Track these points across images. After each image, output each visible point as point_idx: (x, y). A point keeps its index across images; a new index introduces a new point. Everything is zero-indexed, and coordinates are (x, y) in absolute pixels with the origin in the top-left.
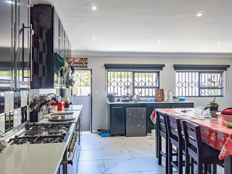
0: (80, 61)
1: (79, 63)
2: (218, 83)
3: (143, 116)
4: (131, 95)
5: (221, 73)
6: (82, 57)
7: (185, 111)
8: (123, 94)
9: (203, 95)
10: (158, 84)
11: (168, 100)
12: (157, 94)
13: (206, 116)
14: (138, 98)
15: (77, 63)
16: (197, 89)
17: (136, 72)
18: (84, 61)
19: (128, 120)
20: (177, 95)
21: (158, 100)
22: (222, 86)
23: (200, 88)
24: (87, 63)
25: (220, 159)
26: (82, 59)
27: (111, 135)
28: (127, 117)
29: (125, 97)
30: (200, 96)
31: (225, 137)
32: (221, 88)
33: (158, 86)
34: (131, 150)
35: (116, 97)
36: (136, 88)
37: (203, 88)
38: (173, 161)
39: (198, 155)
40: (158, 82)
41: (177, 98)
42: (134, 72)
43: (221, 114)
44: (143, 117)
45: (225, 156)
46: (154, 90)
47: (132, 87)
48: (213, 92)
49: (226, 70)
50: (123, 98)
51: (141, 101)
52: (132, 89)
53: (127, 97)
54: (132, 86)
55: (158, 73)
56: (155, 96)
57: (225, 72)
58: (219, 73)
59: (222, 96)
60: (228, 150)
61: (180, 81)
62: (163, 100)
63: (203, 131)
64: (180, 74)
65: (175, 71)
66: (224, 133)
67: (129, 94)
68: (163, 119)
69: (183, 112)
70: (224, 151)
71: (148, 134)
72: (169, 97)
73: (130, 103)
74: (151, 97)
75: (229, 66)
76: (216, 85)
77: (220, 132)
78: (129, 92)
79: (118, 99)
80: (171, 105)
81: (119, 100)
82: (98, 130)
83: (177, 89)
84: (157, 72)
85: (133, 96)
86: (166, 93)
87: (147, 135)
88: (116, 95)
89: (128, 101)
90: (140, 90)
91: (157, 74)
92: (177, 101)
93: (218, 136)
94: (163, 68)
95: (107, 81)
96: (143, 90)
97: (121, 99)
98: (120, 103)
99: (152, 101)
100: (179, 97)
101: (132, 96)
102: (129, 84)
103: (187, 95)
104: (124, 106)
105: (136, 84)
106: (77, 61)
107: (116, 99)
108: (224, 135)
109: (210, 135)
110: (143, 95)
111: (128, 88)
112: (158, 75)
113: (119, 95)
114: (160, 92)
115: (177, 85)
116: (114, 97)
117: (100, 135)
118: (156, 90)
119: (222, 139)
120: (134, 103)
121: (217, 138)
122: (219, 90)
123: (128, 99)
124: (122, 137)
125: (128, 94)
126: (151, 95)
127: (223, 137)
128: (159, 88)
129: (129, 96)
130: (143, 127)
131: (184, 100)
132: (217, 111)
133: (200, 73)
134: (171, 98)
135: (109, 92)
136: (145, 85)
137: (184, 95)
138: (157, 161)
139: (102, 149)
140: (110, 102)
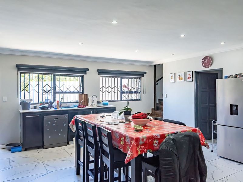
2: (137, 88)
3: (64, 123)
4: (50, 102)
5: (140, 79)
7: (104, 117)
8: (41, 100)
9: (125, 99)
10: (82, 89)
11: (92, 105)
12: (81, 99)
13: (120, 121)
14: (59, 104)
16: (119, 93)
17: (58, 75)
19: (46, 130)
20: (101, 100)
21: (81, 106)
22: (140, 91)
23: (122, 93)
25: (125, 163)
27: (24, 149)
28: (45, 126)
29: (43, 103)
30: (121, 100)
31: (131, 141)
32: (139, 93)
33: (82, 90)
34: (47, 164)
35: (32, 104)
36: (58, 93)
37: (124, 93)
38: (90, 169)
39: (109, 160)
40: (83, 87)
41: (101, 103)
42: (54, 75)
43: (131, 118)
44: (65, 125)
45: (130, 159)
46: (78, 95)
47: (52, 92)
48: (133, 96)
49: (143, 76)
50: (40, 105)
51: (63, 107)
52: (52, 94)
53: (46, 103)
54: (52, 90)
55: (82, 77)
56: (78, 101)
57: (142, 78)
58: (137, 78)
59: (140, 100)
60: (132, 153)
61: (104, 85)
62: (87, 105)
63: (115, 136)
64: (104, 78)
65: (99, 76)
66: (130, 137)
67: (49, 99)
68: (81, 126)
69: (101, 118)
70: (129, 154)
71: (70, 142)
72: (93, 102)
73: (49, 110)
74: (74, 102)
75: (146, 73)
76: (136, 90)
77: (127, 137)
78: (49, 98)
79: (34, 106)
80: (95, 110)
81: (35, 108)
82: (7, 145)
83: (101, 93)
84: (80, 76)
85: (54, 102)
86: (90, 98)
87: (68, 144)
88: (32, 102)
89: (47, 108)
90: (62, 95)
91: (80, 78)
92: (101, 106)
93: (126, 140)
94: (87, 72)
95: (21, 85)
96: (66, 95)
97: (38, 106)
98: (37, 110)
99: (75, 106)
100: (102, 101)
101: (52, 102)
102: (49, 88)
103: (110, 99)
104: (41, 114)
105: (57, 89)
107: (32, 106)
108: (130, 139)
109: (120, 140)
110: (66, 101)
111: (47, 93)
112: (82, 80)
113: (36, 101)
114: (84, 97)
115: (101, 90)
116: (29, 104)
117: (10, 150)
118: (79, 95)
119: (129, 143)
120: (54, 110)
121: (125, 142)
122: (138, 94)
123: (47, 106)
124: (39, 150)
125: (47, 100)
126: (74, 100)
127: (130, 141)
128: (83, 93)
129: (49, 102)
130: (64, 136)
131: (107, 104)
132: (130, 115)
133: (122, 78)
134: (95, 103)
135: (23, 98)
136: (68, 89)
137: (107, 99)
138: (75, 171)
139: (10, 167)
140: (23, 110)
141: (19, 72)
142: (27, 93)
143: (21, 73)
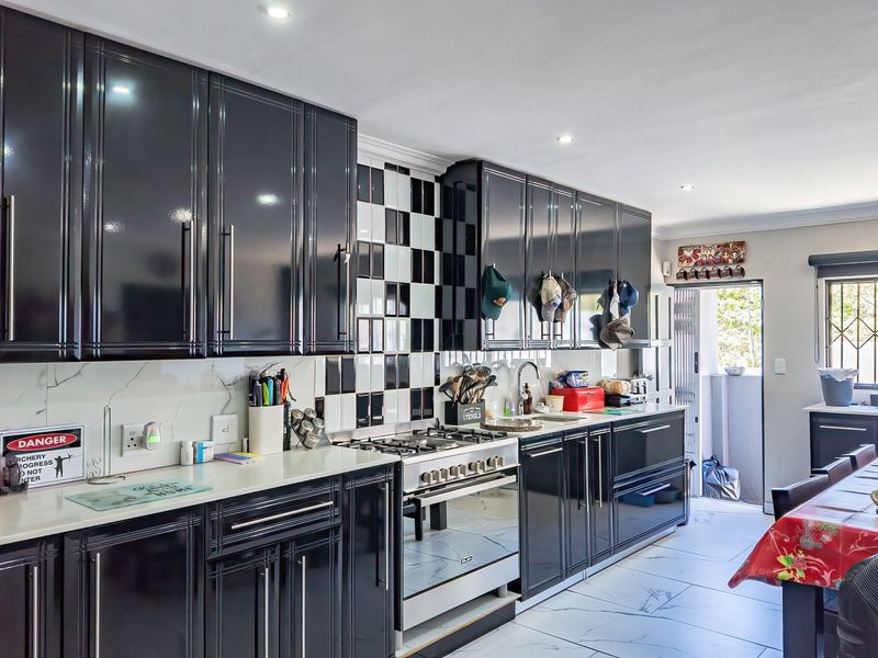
0: (716, 254)
1: (716, 263)
6: (723, 241)
15: (708, 263)
18: (730, 253)
24: (742, 261)
26: (727, 245)
35: (865, 387)
79: (872, 397)
106: (705, 255)
116: (848, 386)
135: (836, 365)
140: (828, 405)
141: (822, 282)
142: (849, 350)
143: (829, 283)
